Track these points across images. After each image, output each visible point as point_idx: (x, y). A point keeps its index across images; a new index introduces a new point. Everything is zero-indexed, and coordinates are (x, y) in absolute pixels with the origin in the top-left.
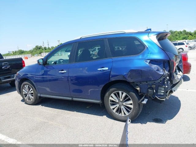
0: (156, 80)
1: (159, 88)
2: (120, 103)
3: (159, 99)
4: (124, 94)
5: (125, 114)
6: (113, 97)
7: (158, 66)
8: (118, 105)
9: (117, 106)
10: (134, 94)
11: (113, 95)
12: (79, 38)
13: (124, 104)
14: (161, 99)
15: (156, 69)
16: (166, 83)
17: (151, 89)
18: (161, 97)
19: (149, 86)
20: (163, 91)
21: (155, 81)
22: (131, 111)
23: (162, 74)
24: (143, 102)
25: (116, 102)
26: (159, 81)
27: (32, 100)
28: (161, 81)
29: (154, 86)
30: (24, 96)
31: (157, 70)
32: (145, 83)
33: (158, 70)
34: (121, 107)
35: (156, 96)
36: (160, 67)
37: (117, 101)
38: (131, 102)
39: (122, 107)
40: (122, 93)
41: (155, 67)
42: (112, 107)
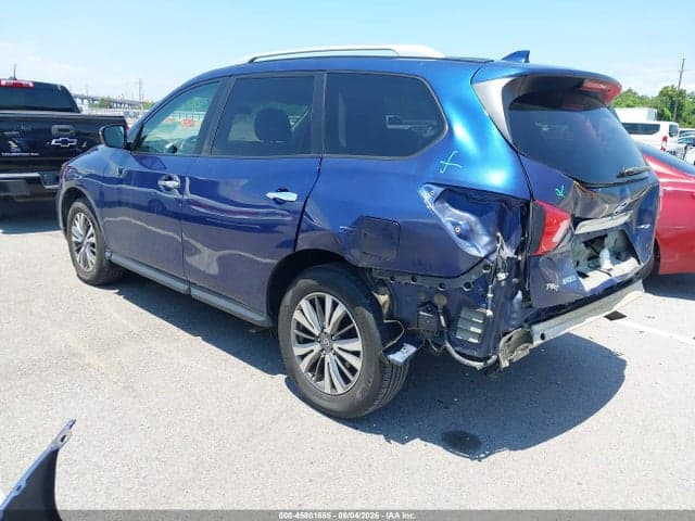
0: (449, 278)
1: (464, 313)
2: (326, 341)
3: (457, 356)
4: (338, 308)
5: (333, 386)
6: (304, 314)
7: (472, 218)
8: (316, 347)
9: (312, 351)
10: (370, 316)
11: (304, 304)
12: (244, 59)
13: (336, 346)
14: (467, 362)
15: (458, 230)
16: (490, 295)
17: (428, 312)
18: (468, 352)
19: (423, 298)
20: (479, 331)
21: (444, 281)
22: (353, 379)
23: (476, 257)
24: (391, 357)
25: (312, 335)
26: (460, 282)
27: (91, 268)
28: (467, 285)
29: (441, 301)
30: (75, 248)
31: (460, 236)
32: (408, 280)
33: (465, 236)
34: (327, 356)
35: (448, 345)
36: (484, 224)
37: (316, 332)
38: (356, 345)
39: (329, 358)
40: (335, 305)
41: (453, 218)
42: (298, 350)
